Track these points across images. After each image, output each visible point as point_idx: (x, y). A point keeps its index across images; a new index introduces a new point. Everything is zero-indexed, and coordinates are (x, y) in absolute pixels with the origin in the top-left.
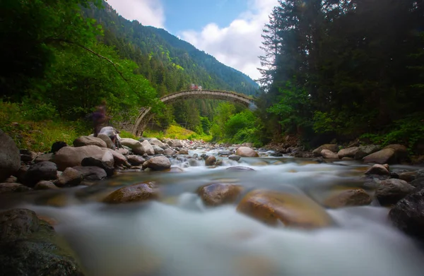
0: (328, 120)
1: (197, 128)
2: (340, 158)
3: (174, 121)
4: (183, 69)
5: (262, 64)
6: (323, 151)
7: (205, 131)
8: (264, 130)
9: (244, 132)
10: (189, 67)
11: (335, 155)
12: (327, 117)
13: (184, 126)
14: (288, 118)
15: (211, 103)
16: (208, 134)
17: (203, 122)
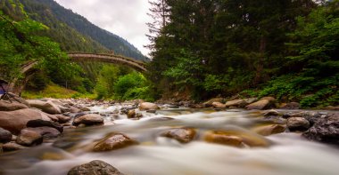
0: (217, 81)
1: (79, 88)
2: (228, 107)
3: (51, 82)
4: (48, 28)
5: (151, 31)
6: (214, 103)
7: (88, 91)
8: (155, 89)
9: (134, 91)
10: (55, 27)
11: (224, 106)
12: (216, 78)
13: (64, 86)
14: (184, 79)
15: (90, 65)
16: (92, 93)
17: (85, 82)
